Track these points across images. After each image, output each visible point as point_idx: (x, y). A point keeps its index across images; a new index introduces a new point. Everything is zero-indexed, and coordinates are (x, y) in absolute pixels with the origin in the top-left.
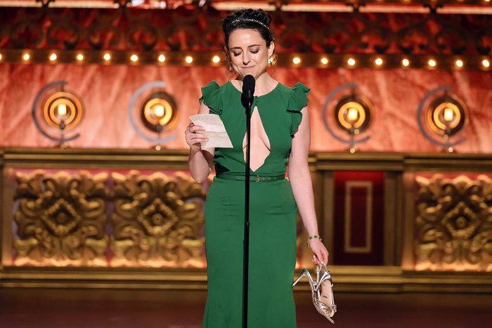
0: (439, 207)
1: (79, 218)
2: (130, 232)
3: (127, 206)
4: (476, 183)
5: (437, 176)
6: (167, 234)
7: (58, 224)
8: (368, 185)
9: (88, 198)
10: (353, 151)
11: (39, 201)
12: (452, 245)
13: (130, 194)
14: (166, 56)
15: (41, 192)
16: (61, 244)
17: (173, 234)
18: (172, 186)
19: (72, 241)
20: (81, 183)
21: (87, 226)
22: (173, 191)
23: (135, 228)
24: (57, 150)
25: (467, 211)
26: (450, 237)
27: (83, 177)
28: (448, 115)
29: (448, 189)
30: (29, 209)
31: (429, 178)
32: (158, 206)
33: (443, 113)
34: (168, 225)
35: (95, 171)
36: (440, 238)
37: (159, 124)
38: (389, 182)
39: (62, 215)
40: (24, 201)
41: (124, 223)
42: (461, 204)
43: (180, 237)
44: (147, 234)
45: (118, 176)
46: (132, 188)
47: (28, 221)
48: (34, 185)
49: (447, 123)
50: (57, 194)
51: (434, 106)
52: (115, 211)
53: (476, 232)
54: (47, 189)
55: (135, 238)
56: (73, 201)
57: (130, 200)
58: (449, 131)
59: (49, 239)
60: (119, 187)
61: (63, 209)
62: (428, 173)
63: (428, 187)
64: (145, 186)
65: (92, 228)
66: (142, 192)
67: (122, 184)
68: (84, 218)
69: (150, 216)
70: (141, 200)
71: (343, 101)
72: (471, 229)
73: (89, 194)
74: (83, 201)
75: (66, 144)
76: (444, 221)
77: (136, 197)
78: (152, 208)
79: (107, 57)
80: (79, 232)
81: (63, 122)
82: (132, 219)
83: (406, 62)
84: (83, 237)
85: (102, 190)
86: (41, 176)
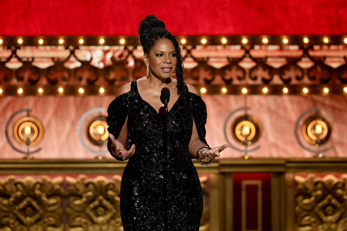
0: (313, 199)
1: (41, 211)
2: (80, 221)
3: (78, 202)
4: (341, 180)
5: (311, 175)
6: (108, 222)
7: (26, 216)
8: (258, 183)
9: (48, 197)
10: (246, 157)
11: (12, 199)
12: (323, 227)
13: (80, 193)
14: (105, 89)
15: (13, 192)
17: (113, 222)
18: (111, 186)
19: (37, 229)
20: (42, 185)
21: (48, 217)
22: (112, 190)
23: (84, 218)
24: (25, 161)
25: (334, 201)
26: (321, 222)
27: (44, 180)
28: (319, 129)
29: (319, 185)
30: (4, 205)
31: (304, 177)
32: (101, 202)
33: (314, 128)
34: (108, 216)
35: (53, 176)
36: (314, 222)
37: (100, 140)
38: (274, 181)
39: (29, 209)
40: (0, 199)
41: (76, 214)
42: (329, 196)
43: (118, 225)
44: (93, 223)
45: (70, 179)
46: (81, 188)
47: (4, 214)
48: (8, 187)
49: (317, 135)
50: (25, 194)
51: (307, 123)
52: (69, 206)
53: (341, 218)
54: (18, 190)
55: (84, 225)
56: (37, 198)
57: (80, 197)
58: (319, 141)
59: (19, 228)
60: (72, 188)
61: (29, 205)
62: (304, 173)
63: (303, 184)
64: (91, 186)
65: (51, 219)
66: (89, 191)
67: (74, 185)
68: (46, 211)
69: (95, 208)
70: (88, 197)
71: (239, 120)
72: (337, 215)
73: (49, 194)
74: (44, 199)
75: (31, 156)
76: (316, 210)
77: (84, 195)
78: (96, 203)
79: (61, 90)
80: (41, 223)
81: (28, 139)
82: (82, 211)
83: (285, 90)
84: (45, 225)
85: (58, 190)
86: (13, 180)
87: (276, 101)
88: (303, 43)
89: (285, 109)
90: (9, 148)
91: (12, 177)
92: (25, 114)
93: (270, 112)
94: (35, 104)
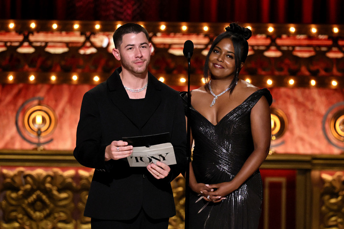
0: (340, 198)
1: (52, 206)
5: (339, 173)
7: (35, 211)
8: (283, 180)
9: (60, 191)
10: (271, 153)
11: (20, 193)
15: (23, 185)
16: (38, 226)
19: (47, 225)
20: (53, 178)
21: (58, 212)
24: (35, 152)
27: (55, 173)
30: (12, 199)
31: (331, 175)
33: (343, 123)
35: (64, 169)
36: (341, 223)
38: (299, 178)
39: (39, 203)
40: (8, 192)
45: (83, 173)
47: (11, 208)
48: (17, 180)
50: (35, 187)
51: (336, 117)
52: (81, 200)
54: (27, 183)
56: (48, 193)
59: (28, 223)
60: (84, 182)
61: (39, 199)
62: (331, 171)
63: (330, 182)
65: (62, 214)
67: (87, 179)
68: (57, 206)
73: (60, 187)
74: (55, 192)
75: (42, 147)
79: (75, 78)
80: (51, 218)
81: (39, 129)
83: (313, 83)
84: (55, 221)
85: (70, 184)
86: (22, 172)
87: (303, 93)
88: (332, 32)
89: (313, 101)
90: (18, 138)
91: (22, 169)
92: (36, 102)
93: (298, 104)
94: (48, 92)
